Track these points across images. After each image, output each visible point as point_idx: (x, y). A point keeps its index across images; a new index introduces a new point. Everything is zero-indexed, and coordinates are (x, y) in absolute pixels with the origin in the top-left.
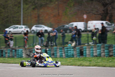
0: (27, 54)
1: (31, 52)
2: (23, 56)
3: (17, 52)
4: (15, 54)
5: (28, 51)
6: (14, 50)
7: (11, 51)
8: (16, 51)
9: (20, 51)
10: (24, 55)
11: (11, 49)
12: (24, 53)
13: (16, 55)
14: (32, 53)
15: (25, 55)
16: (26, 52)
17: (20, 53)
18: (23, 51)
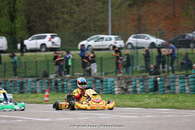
0: (122, 88)
1: (129, 83)
2: (114, 91)
3: (104, 83)
4: (100, 87)
5: (123, 81)
6: (98, 81)
7: (94, 82)
8: (102, 81)
9: (109, 83)
10: (116, 89)
11: (93, 79)
12: (116, 86)
13: (102, 89)
14: (132, 85)
15: (119, 89)
16: (121, 84)
17: (109, 86)
18: (116, 82)
